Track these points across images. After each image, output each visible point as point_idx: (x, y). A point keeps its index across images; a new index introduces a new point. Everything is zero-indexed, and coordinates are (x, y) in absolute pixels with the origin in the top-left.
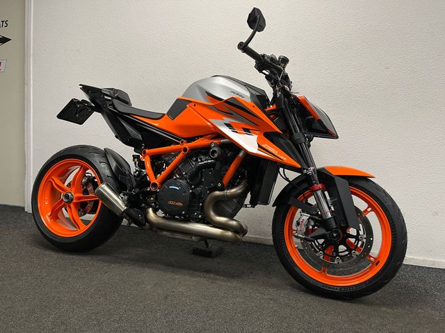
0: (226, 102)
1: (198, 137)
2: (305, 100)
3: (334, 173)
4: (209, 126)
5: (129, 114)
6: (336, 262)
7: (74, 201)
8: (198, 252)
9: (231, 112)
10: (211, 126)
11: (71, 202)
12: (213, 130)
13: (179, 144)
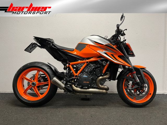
0: (106, 45)
1: (92, 57)
2: (129, 45)
3: (139, 68)
4: (97, 54)
5: (61, 49)
6: (140, 96)
7: (37, 85)
8: (83, 99)
9: (107, 49)
10: (98, 53)
11: (35, 86)
12: (99, 55)
13: (83, 60)
